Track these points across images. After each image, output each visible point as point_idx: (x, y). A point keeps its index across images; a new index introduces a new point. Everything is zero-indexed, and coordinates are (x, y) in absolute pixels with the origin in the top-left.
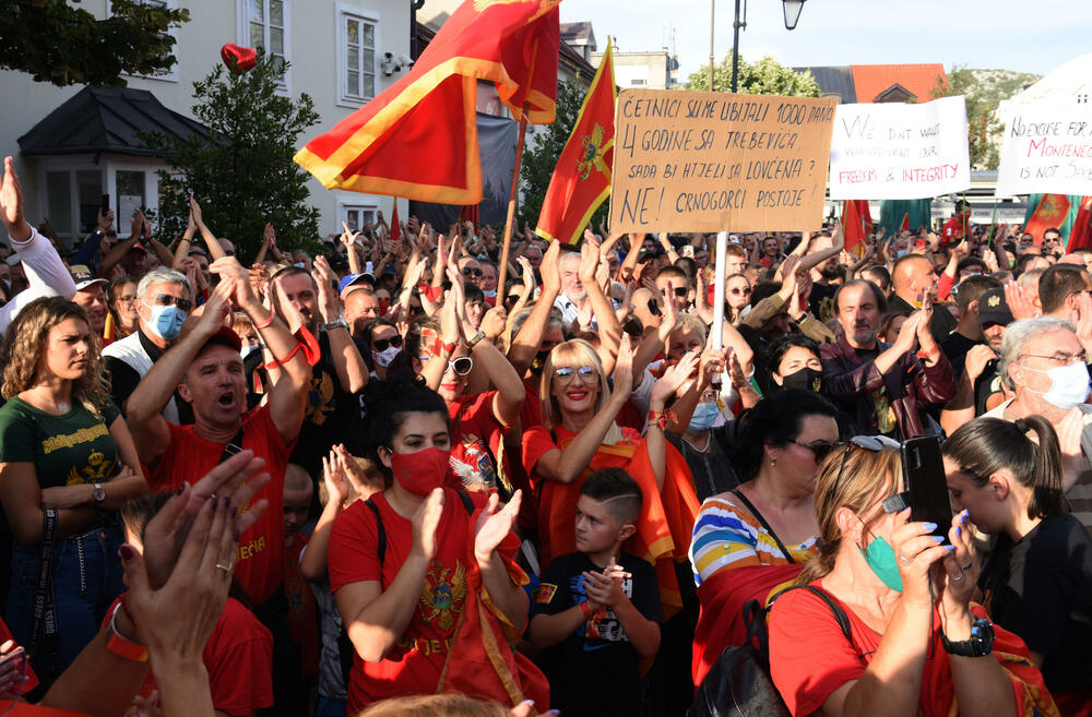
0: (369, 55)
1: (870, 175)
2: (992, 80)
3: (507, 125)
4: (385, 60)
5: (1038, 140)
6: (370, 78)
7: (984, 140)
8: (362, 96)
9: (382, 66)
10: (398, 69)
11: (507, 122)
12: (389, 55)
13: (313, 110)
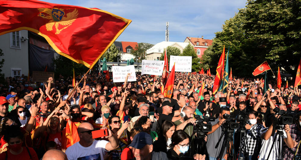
0: (18, 37)
1: (120, 78)
2: (146, 45)
3: (51, 52)
4: (22, 38)
5: (147, 66)
6: (18, 42)
7: (144, 57)
8: (16, 46)
9: (21, 39)
10: (25, 40)
11: (51, 51)
12: (23, 37)
13: (2, 52)
